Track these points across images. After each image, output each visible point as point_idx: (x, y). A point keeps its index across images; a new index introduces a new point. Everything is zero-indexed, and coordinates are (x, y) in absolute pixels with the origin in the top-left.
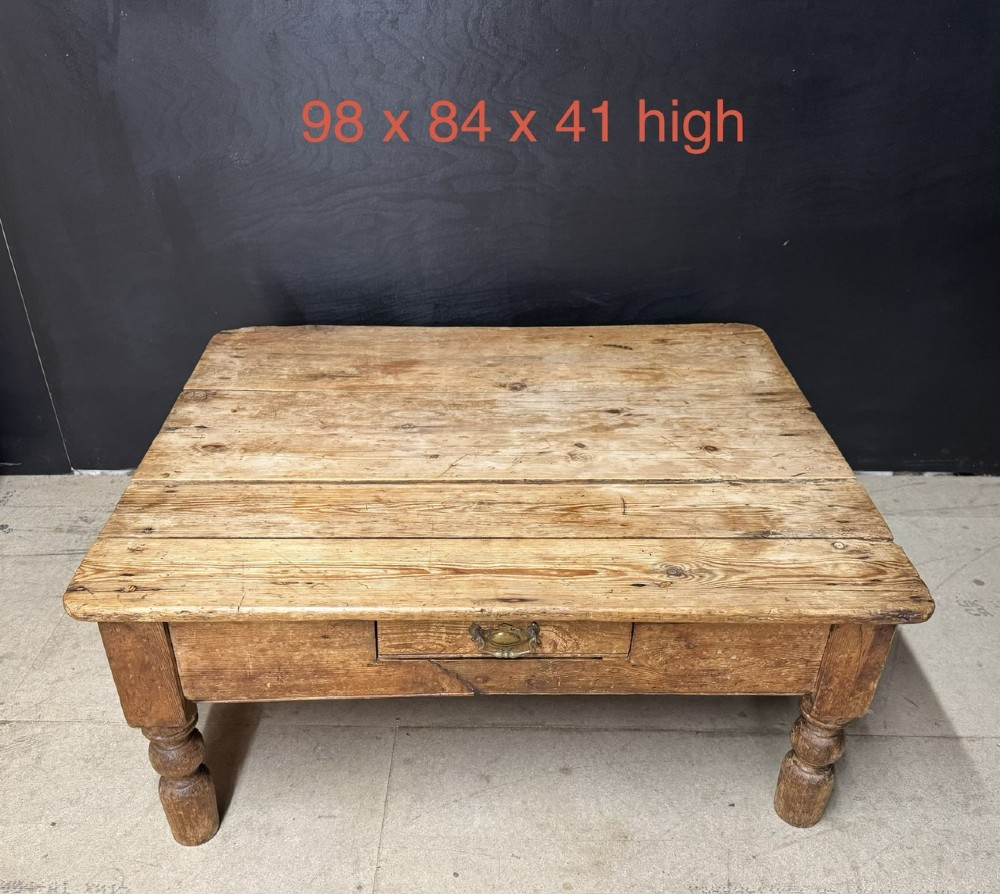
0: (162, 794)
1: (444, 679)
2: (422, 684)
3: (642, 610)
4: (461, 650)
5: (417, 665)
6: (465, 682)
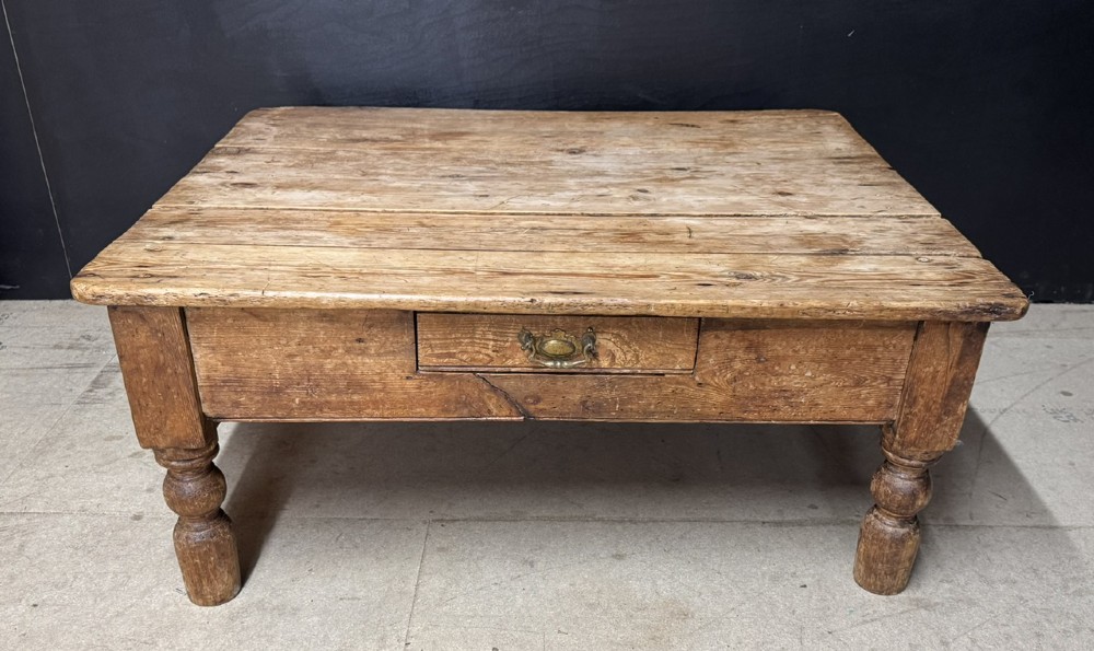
0: (177, 538)
1: (490, 398)
2: (466, 405)
3: (709, 302)
4: (510, 362)
5: (461, 380)
6: (513, 403)
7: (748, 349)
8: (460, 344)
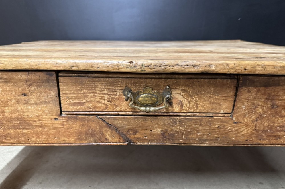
1: (107, 131)
2: (92, 135)
3: (252, 63)
4: (118, 109)
5: (89, 120)
6: (121, 135)
7: (267, 99)
8: (87, 97)
